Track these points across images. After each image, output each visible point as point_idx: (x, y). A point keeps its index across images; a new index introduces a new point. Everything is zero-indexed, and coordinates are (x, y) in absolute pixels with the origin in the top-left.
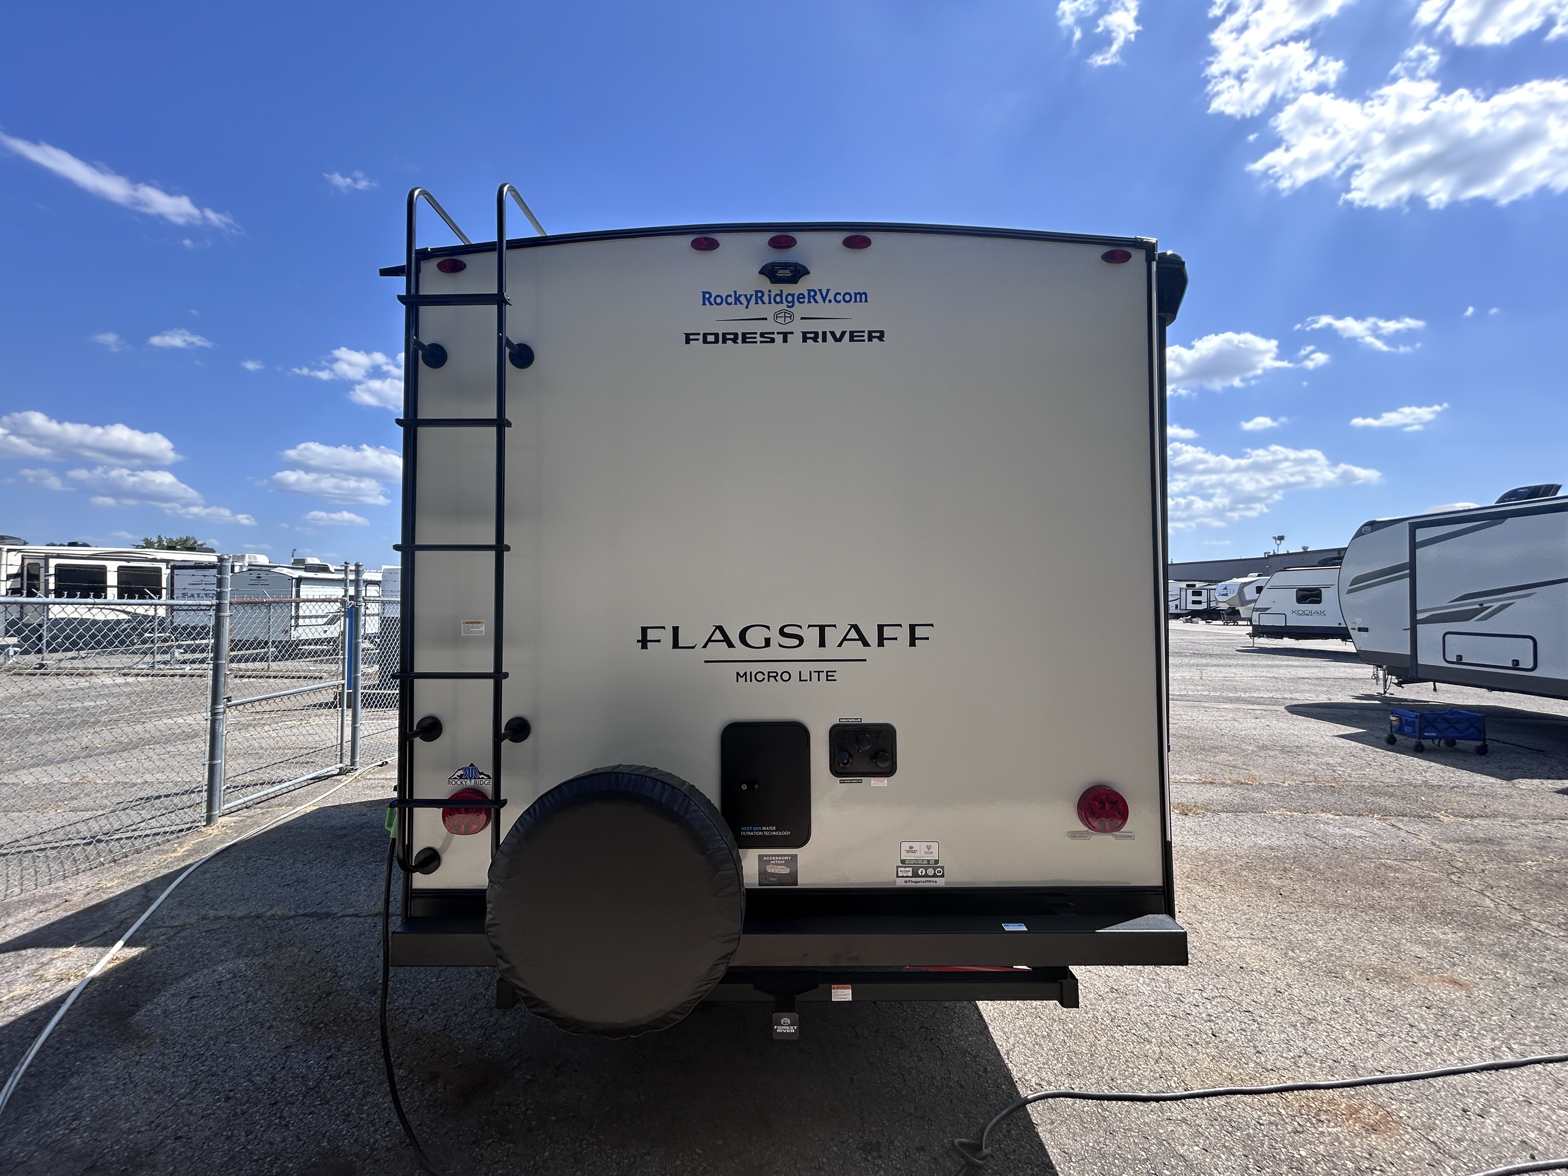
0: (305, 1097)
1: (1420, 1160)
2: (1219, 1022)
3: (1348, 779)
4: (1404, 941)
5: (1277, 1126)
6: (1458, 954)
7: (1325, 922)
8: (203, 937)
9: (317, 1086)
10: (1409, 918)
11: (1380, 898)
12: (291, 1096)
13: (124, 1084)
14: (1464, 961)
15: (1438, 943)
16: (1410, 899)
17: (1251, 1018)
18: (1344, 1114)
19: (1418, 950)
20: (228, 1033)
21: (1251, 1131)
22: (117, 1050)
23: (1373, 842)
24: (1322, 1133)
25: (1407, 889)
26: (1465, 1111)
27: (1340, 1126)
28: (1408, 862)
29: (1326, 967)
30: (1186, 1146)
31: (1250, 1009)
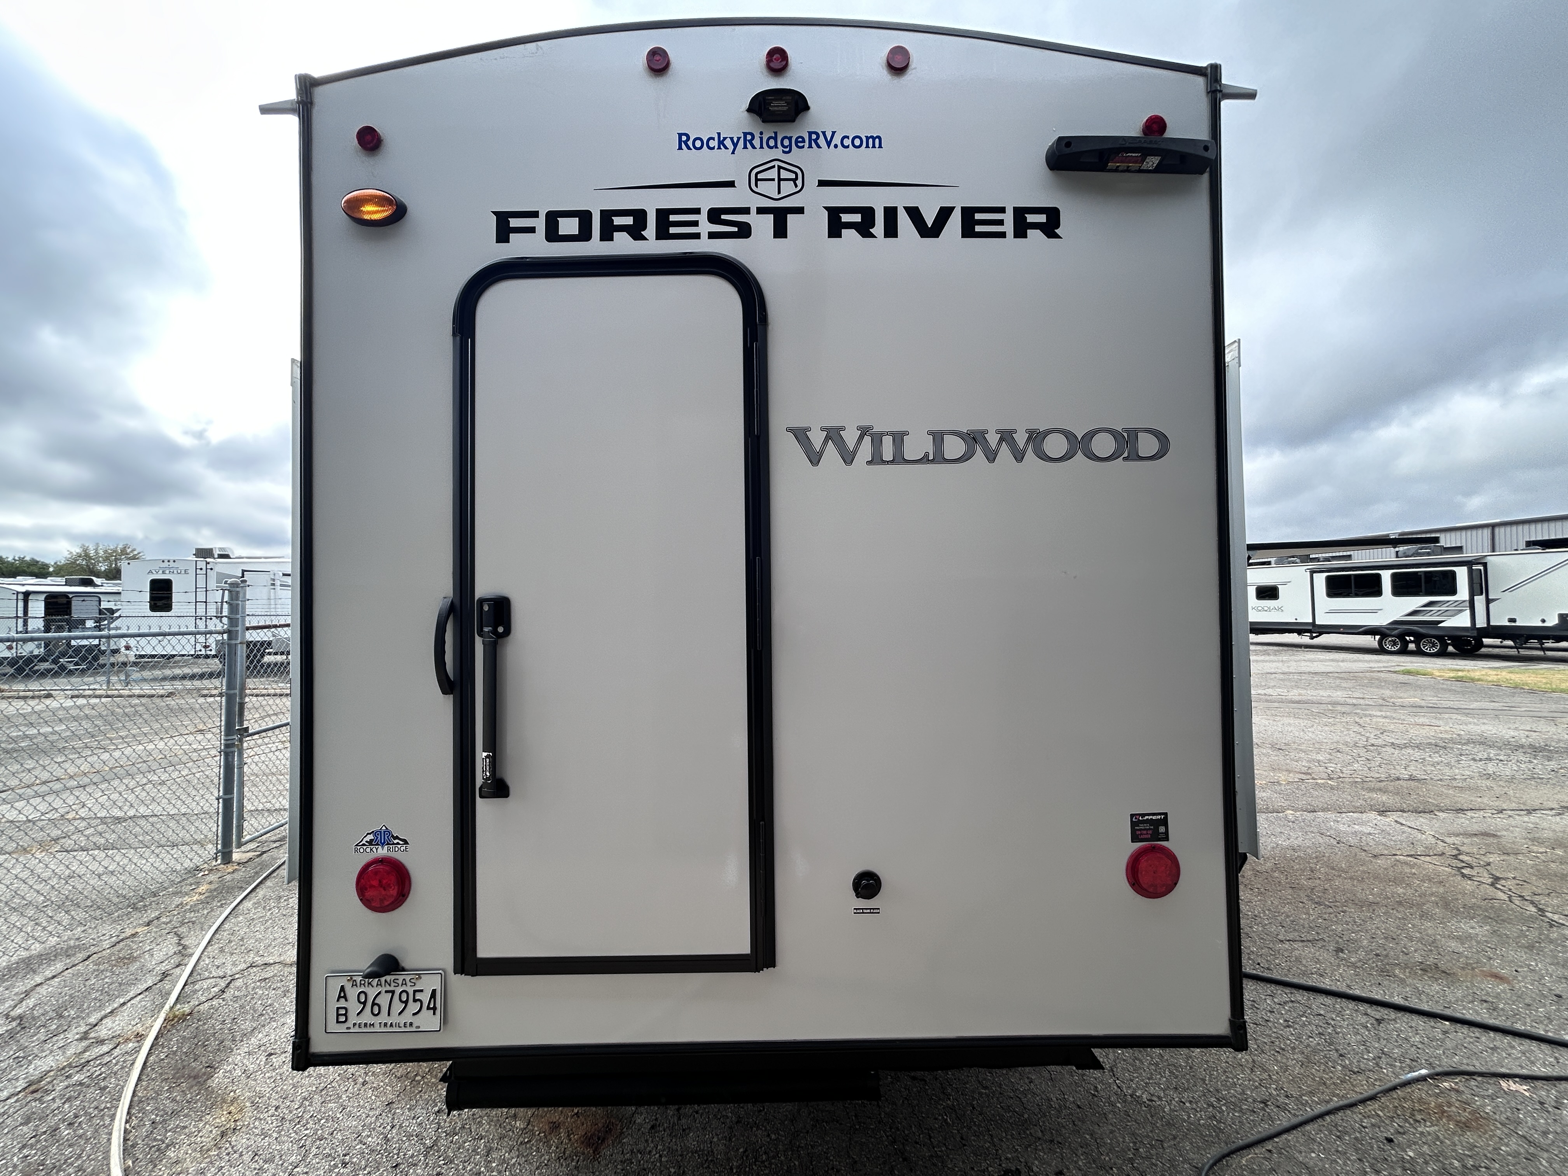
0: (425, 1156)
1: (1516, 1155)
2: (1296, 1026)
3: (1341, 775)
4: (1439, 937)
5: (1379, 1128)
6: (1489, 947)
7: (1363, 921)
8: (260, 987)
9: (435, 1143)
10: (1435, 914)
11: (1405, 894)
12: (412, 1156)
13: (228, 1154)
14: (1497, 954)
15: (1469, 937)
16: (1432, 894)
17: (1324, 1021)
18: (1435, 1113)
19: (1453, 945)
20: (322, 1091)
21: (1358, 1135)
22: (208, 1117)
23: (1384, 838)
24: (1422, 1133)
25: (1426, 885)
26: (1542, 1103)
27: (1436, 1125)
28: (1419, 857)
29: (1377, 966)
30: (1303, 1154)
31: (1322, 1012)
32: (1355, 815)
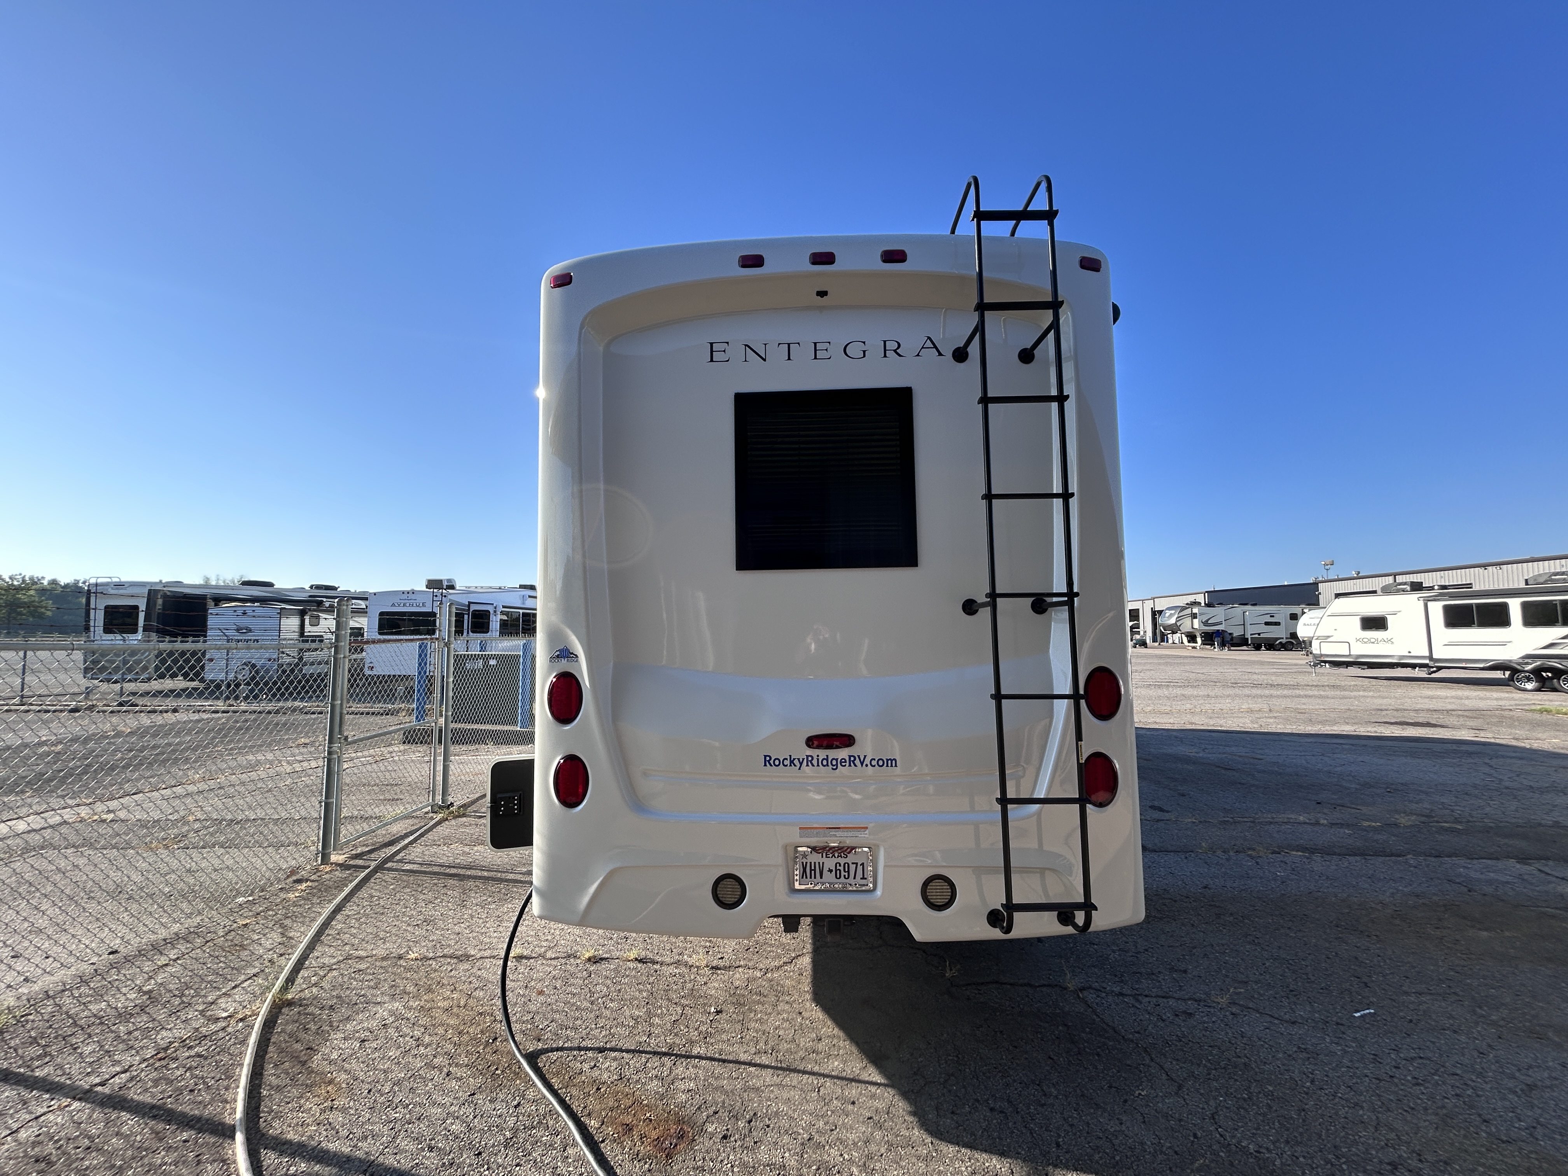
0: (506, 1147)
2: (1429, 1085)
7: (1504, 976)
9: (514, 1136)
12: (492, 1146)
13: (326, 1130)
20: (409, 1078)
22: (309, 1094)
23: (1525, 888)
29: (1524, 1026)
32: (1489, 862)
